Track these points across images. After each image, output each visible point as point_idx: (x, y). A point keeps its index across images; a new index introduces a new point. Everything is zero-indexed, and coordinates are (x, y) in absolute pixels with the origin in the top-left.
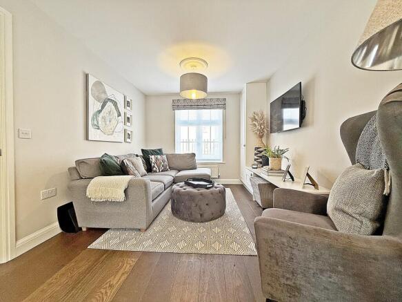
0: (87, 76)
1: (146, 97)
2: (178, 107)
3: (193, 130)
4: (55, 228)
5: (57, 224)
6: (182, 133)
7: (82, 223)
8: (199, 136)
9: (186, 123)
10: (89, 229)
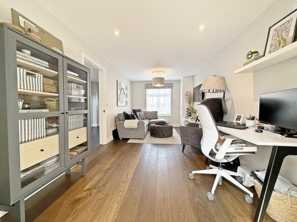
0: (117, 81)
1: (132, 82)
2: (148, 88)
3: (155, 99)
4: (111, 138)
5: (112, 137)
6: (149, 100)
7: (121, 136)
8: (158, 101)
9: (151, 96)
10: (123, 139)
